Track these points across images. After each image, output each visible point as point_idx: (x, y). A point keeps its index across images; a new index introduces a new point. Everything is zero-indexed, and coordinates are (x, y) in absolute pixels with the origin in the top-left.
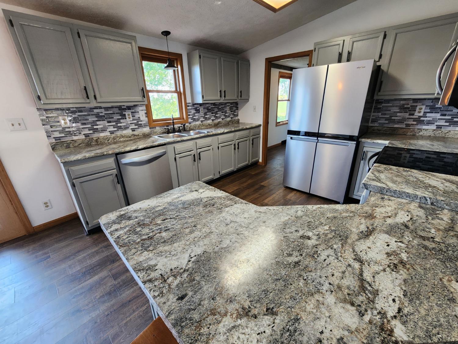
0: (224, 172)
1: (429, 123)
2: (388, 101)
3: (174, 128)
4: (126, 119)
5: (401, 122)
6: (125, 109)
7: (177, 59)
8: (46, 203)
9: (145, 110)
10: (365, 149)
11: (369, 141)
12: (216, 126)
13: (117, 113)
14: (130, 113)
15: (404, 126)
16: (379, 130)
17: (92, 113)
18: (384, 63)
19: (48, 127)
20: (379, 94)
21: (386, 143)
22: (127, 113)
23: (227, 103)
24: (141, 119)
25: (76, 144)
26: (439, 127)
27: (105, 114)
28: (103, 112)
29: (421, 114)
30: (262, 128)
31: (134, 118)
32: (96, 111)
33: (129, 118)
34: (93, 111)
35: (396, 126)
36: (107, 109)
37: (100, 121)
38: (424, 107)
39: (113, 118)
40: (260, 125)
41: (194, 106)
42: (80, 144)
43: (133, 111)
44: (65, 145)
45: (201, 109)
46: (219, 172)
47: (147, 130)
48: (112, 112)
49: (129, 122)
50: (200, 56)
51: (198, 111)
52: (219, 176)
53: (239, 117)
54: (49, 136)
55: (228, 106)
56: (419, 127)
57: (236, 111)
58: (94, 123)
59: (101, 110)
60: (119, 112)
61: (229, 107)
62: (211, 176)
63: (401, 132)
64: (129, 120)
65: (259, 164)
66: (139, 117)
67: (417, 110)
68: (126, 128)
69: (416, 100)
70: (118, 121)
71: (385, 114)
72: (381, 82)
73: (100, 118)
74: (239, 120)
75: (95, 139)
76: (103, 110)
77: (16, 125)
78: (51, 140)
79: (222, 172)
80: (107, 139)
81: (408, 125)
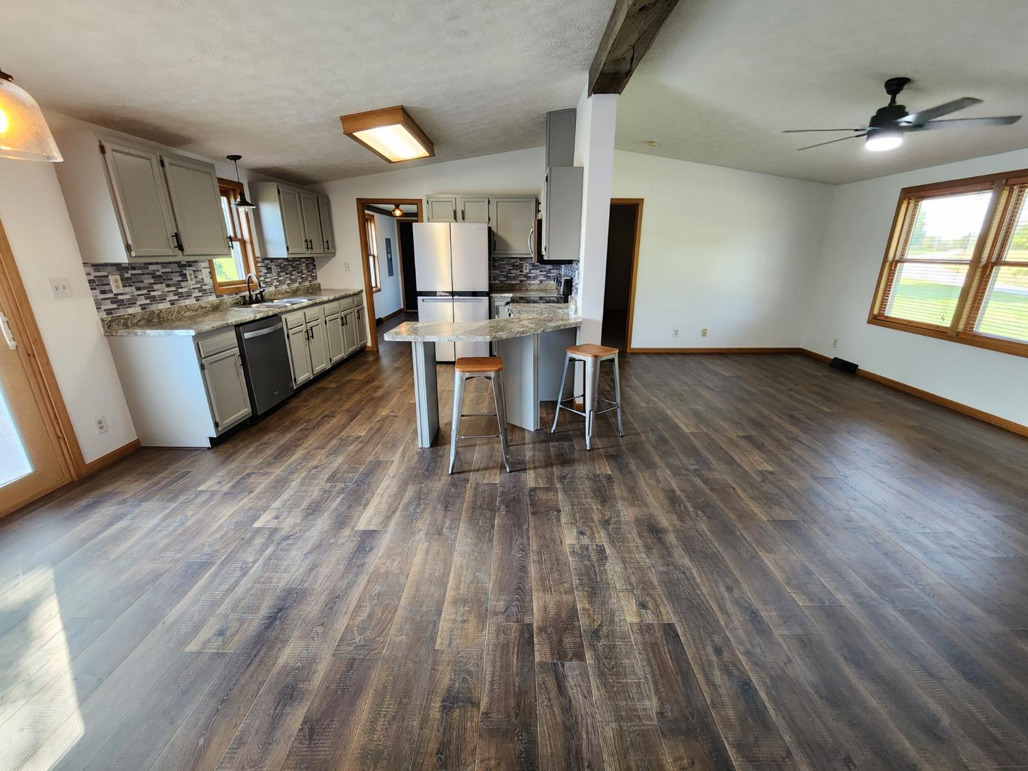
0: (336, 359)
1: (535, 278)
2: (502, 259)
3: (251, 296)
4: (187, 281)
5: (515, 278)
6: (185, 266)
7: (234, 190)
8: (100, 422)
9: (208, 268)
10: (496, 304)
11: (498, 295)
12: (295, 293)
13: (176, 272)
14: (192, 272)
15: (518, 282)
16: (502, 287)
17: (146, 271)
18: (493, 225)
19: (97, 292)
20: (495, 252)
21: (511, 295)
22: (188, 271)
23: (302, 258)
24: (206, 282)
25: (135, 321)
26: (541, 281)
27: (163, 273)
28: (161, 271)
29: (528, 271)
30: (364, 294)
31: (197, 279)
32: (152, 268)
33: (192, 280)
34: (148, 268)
35: (513, 282)
36: (164, 265)
37: (157, 283)
38: (528, 265)
39: (172, 279)
40: (362, 291)
41: (263, 262)
42: (140, 320)
43: (194, 269)
44: (122, 321)
45: (273, 267)
46: (331, 359)
47: (212, 299)
48: (169, 270)
49: (192, 287)
50: (279, 191)
51: (269, 270)
52: (330, 366)
53: (319, 281)
54: (98, 308)
55: (304, 262)
56: (528, 282)
57: (314, 271)
58: (150, 288)
59: (157, 266)
60: (178, 269)
61: (304, 264)
62: (308, 374)
63: (517, 287)
64: (191, 283)
65: (366, 350)
66: (202, 279)
67: (524, 268)
68: (189, 296)
69: (522, 259)
70: (178, 285)
71: (502, 272)
72: (495, 242)
73: (158, 279)
74: (319, 284)
75: (157, 312)
76: (158, 267)
77: (61, 288)
78: (101, 314)
79: (317, 369)
80: (169, 312)
81: (521, 281)
